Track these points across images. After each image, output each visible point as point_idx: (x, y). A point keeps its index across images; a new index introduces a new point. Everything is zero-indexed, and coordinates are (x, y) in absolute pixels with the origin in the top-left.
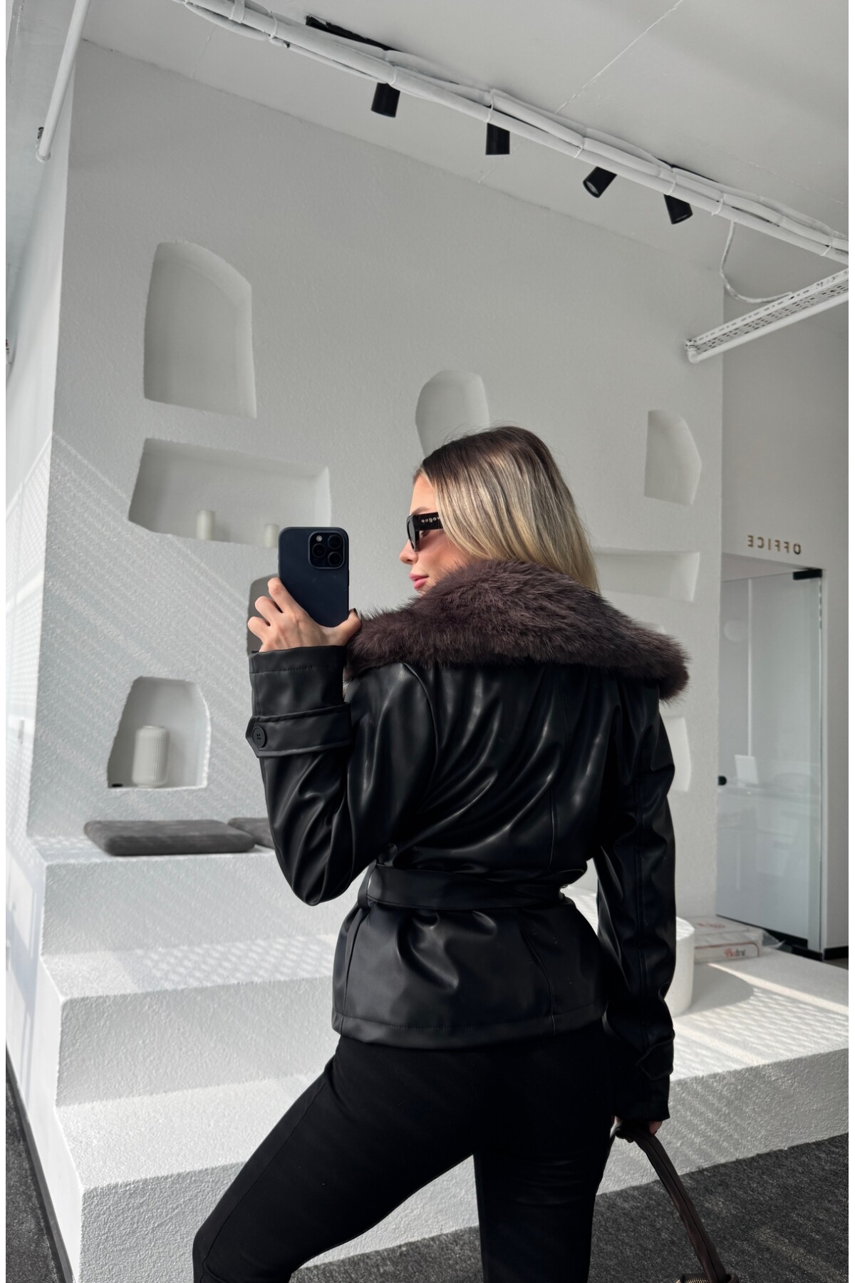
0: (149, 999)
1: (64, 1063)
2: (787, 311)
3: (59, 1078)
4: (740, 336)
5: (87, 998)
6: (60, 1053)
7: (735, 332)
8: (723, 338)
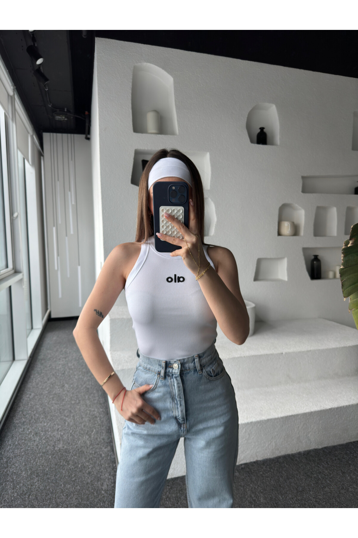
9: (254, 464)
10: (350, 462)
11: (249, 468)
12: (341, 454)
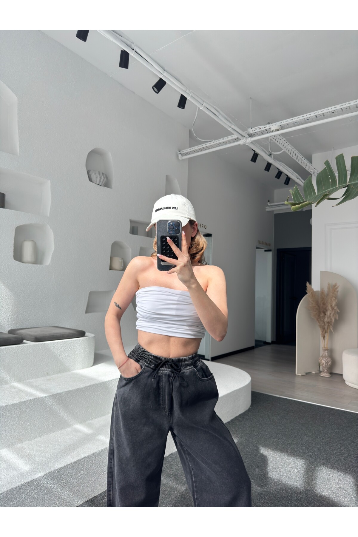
2: (212, 147)
4: (196, 152)
7: (194, 151)
8: (191, 152)
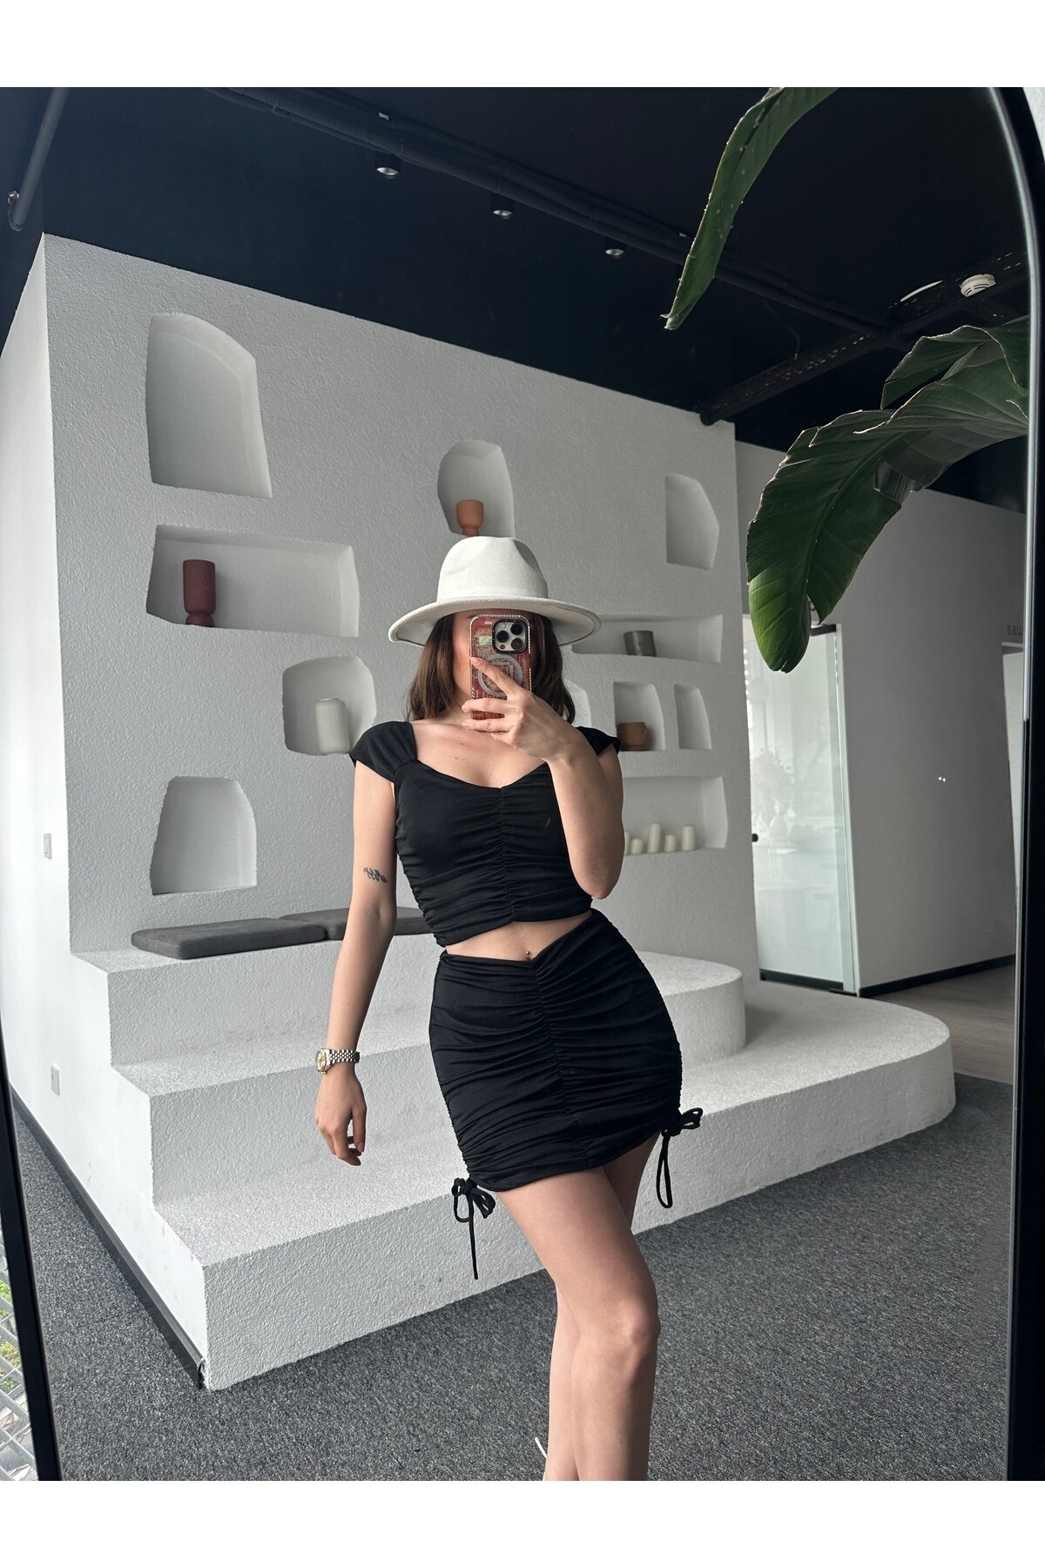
0: (236, 1088)
1: (159, 1158)
3: (154, 1175)
5: (175, 1093)
6: (152, 1150)
9: (534, 1278)
10: (737, 1236)
11: (524, 1289)
12: (715, 1224)
